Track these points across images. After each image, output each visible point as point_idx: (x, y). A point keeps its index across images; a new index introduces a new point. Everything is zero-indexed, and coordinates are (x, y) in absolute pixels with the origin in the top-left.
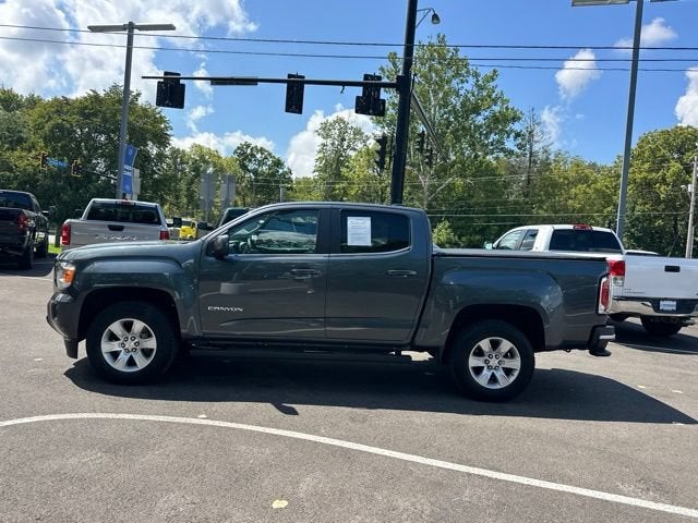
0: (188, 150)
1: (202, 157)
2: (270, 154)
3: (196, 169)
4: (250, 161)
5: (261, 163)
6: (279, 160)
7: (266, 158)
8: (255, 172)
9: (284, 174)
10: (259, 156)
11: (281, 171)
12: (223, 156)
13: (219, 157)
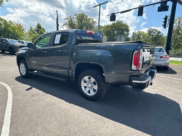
0: (137, 32)
1: (140, 34)
2: (157, 30)
3: (138, 36)
4: (152, 33)
5: (154, 33)
6: (159, 31)
7: (156, 31)
8: (153, 35)
9: (161, 35)
10: (154, 31)
11: (160, 34)
12: (145, 33)
13: (144, 33)
